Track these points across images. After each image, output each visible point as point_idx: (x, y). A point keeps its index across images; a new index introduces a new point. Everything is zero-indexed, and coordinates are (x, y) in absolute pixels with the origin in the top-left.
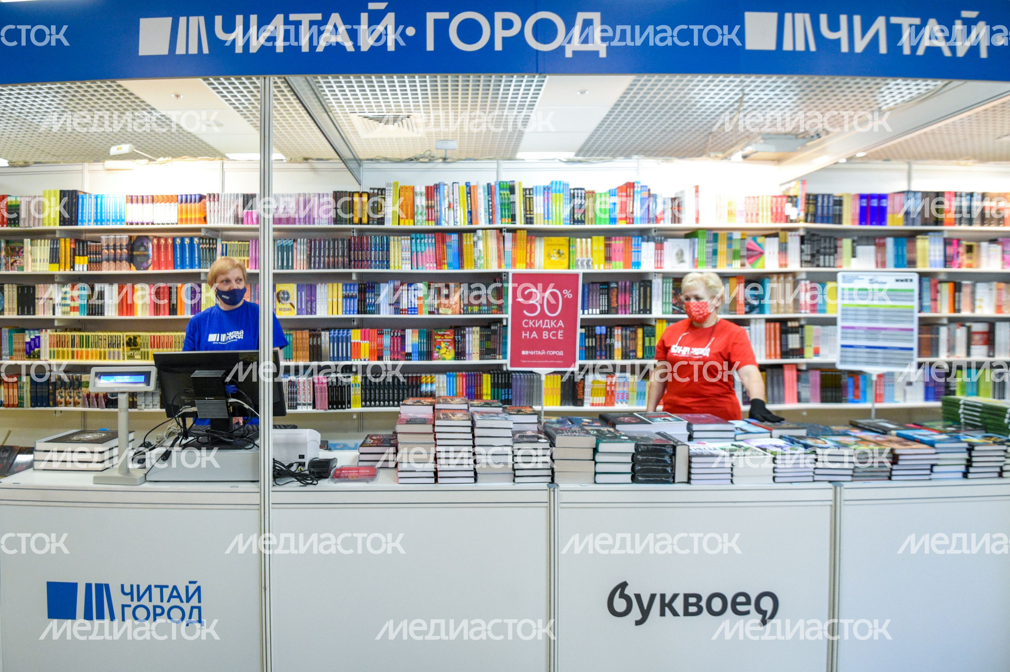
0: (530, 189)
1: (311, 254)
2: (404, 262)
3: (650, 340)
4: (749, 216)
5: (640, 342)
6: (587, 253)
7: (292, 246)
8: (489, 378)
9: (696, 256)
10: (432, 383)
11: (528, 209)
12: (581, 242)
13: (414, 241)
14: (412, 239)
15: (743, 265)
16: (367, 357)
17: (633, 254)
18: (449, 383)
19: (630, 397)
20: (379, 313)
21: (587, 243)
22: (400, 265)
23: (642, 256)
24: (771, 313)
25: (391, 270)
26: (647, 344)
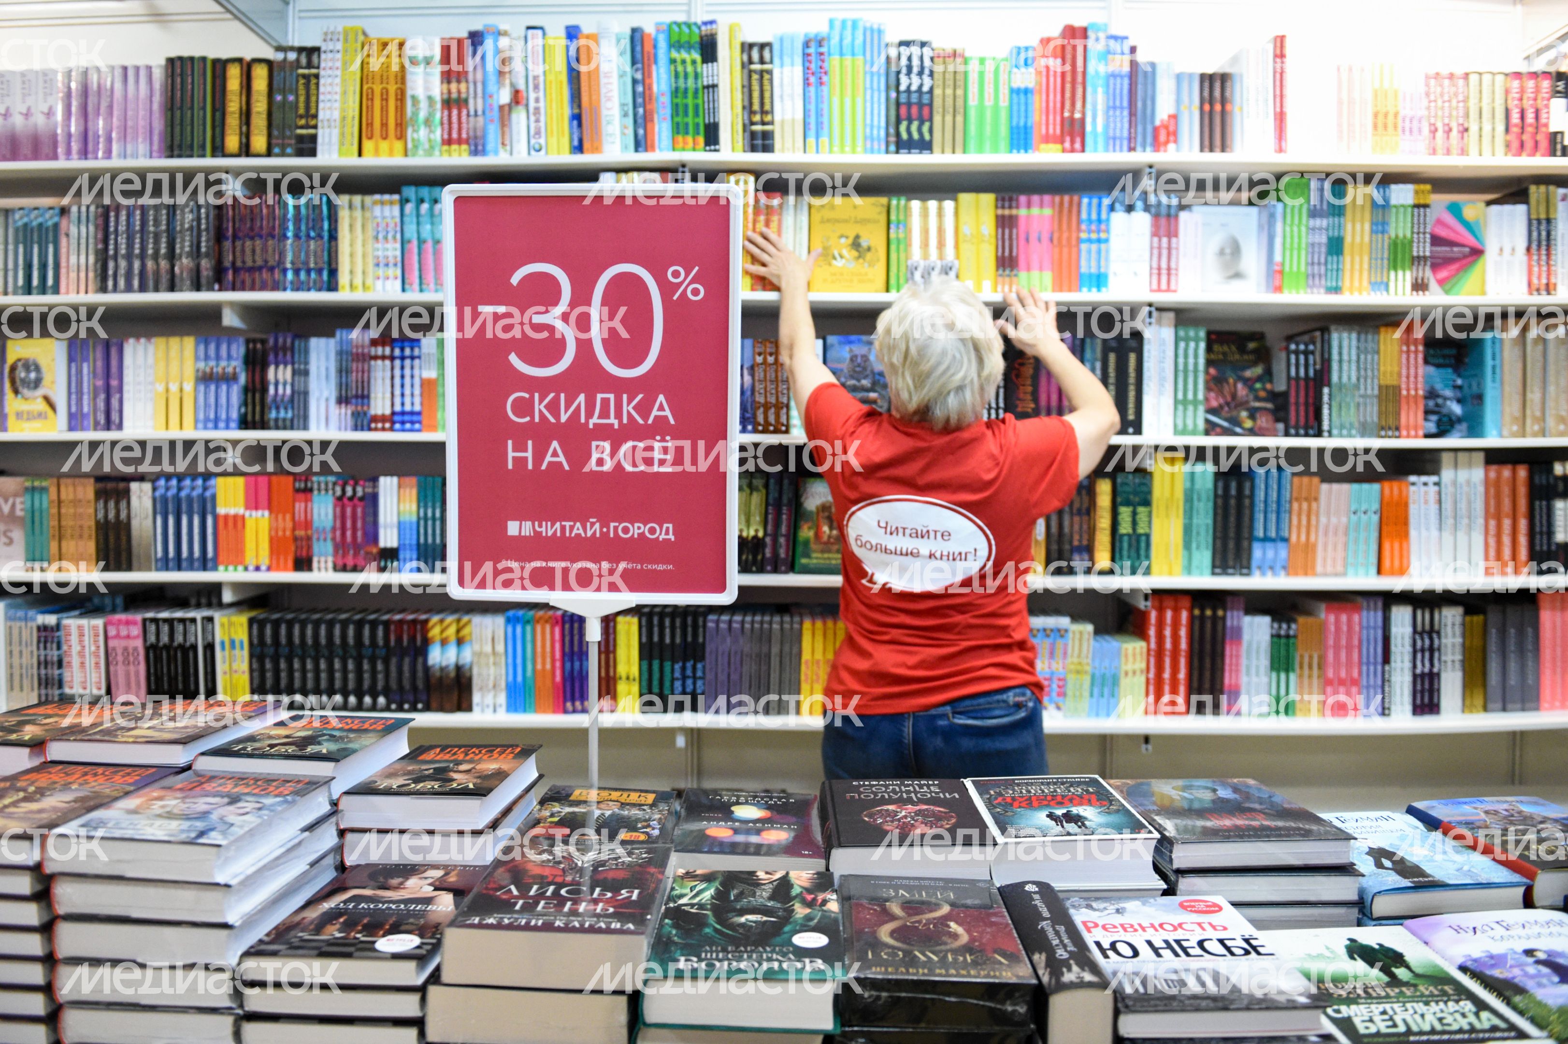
0: (762, 46)
1: (106, 249)
2: (381, 272)
3: (1134, 514)
4: (1440, 134)
5: (1104, 522)
6: (941, 245)
7: (56, 226)
8: (635, 628)
9: (1278, 258)
10: (460, 642)
11: (756, 107)
12: (925, 214)
13: (409, 208)
14: (404, 202)
15: (1419, 286)
16: (265, 562)
17: (1084, 247)
18: (511, 640)
19: (1069, 690)
20: (305, 427)
21: (940, 214)
22: (369, 282)
23: (1113, 255)
24: (1501, 436)
25: (343, 295)
26: (1125, 528)
